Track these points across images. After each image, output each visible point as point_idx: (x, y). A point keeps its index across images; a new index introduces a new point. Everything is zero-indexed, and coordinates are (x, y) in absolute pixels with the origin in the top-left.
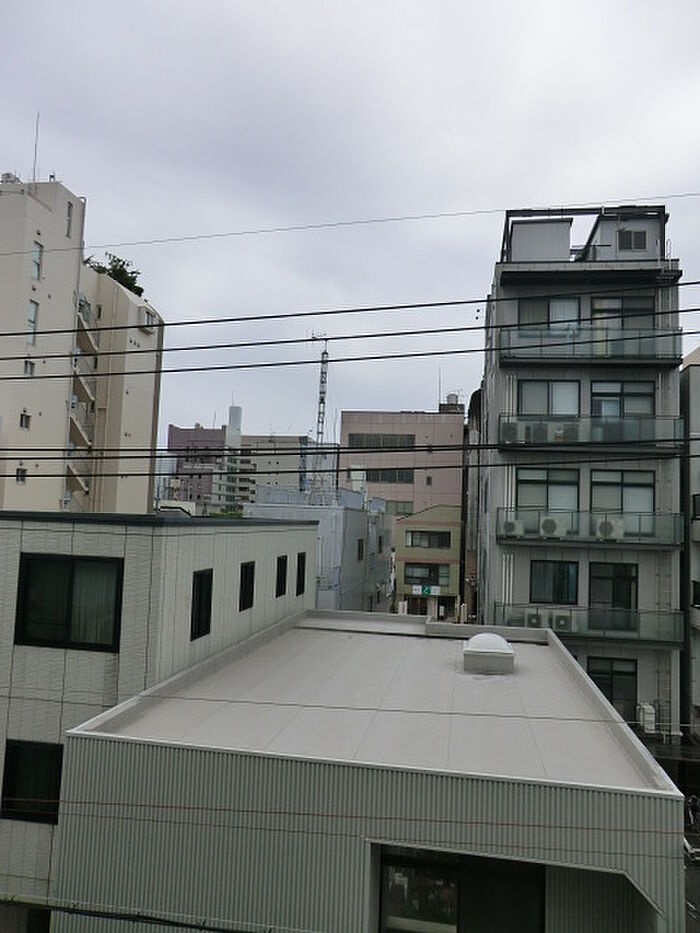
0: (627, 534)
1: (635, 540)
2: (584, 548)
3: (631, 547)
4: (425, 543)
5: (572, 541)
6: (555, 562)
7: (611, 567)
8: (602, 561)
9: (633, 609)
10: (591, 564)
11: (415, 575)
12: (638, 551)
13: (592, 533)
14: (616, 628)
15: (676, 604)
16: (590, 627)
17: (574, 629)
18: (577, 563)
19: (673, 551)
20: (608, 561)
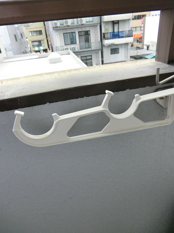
0: (86, 22)
1: (88, 23)
2: (76, 28)
3: (88, 25)
4: (35, 34)
5: (73, 26)
6: (69, 33)
7: (83, 32)
8: (81, 30)
9: (90, 42)
10: (79, 32)
11: (35, 45)
12: (90, 26)
13: (78, 23)
14: (86, 48)
15: (99, 40)
16: (80, 49)
17: (77, 50)
18: (75, 32)
19: (98, 25)
20: (83, 30)
